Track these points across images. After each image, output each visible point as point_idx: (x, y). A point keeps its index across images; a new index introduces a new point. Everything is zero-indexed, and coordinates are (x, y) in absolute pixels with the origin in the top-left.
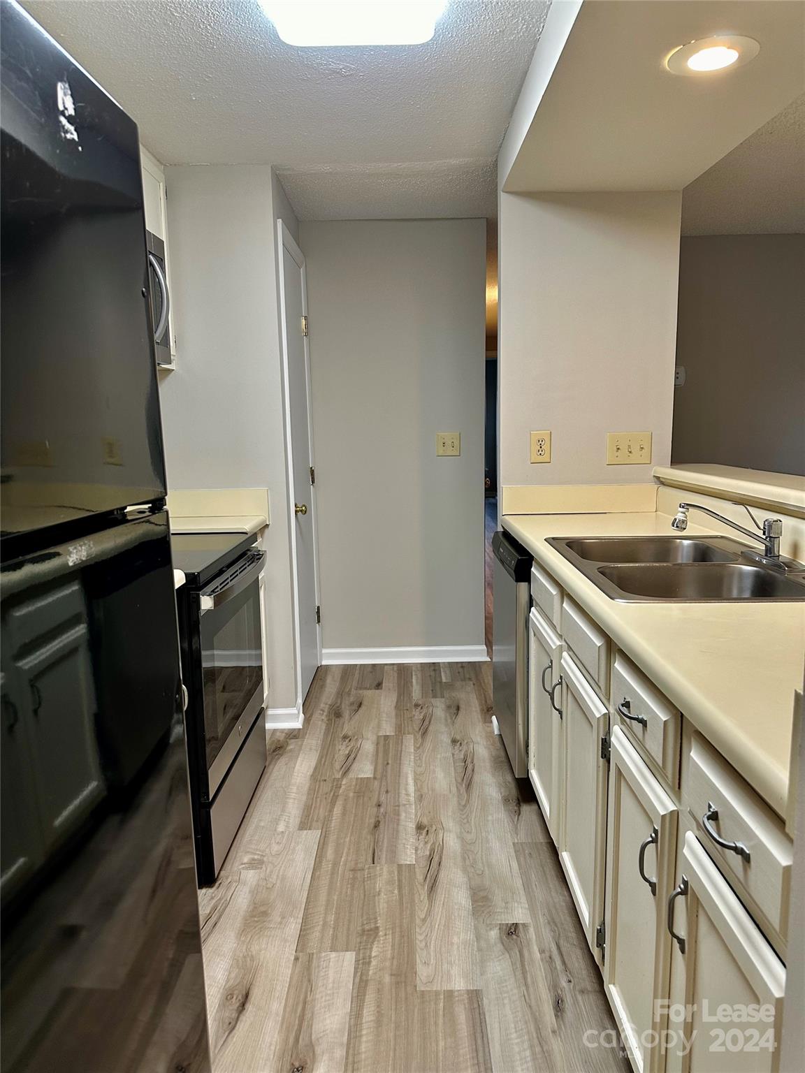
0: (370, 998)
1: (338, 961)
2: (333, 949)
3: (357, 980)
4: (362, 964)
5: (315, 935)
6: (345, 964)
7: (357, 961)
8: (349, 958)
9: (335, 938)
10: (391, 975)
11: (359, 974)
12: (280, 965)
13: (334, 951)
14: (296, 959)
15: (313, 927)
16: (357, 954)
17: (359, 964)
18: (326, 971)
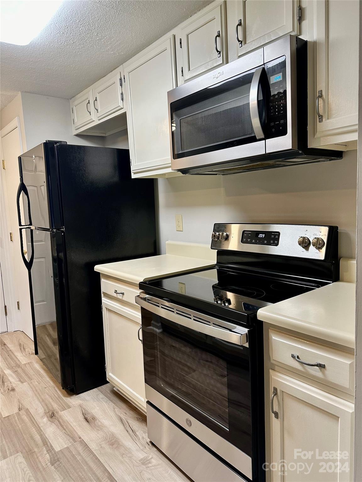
0: (40, 442)
1: (62, 445)
2: (68, 448)
3: (48, 444)
4: (50, 449)
5: (80, 449)
6: (58, 446)
7: (53, 449)
8: (57, 448)
9: (70, 452)
10: (35, 452)
11: (49, 445)
12: (85, 433)
13: (66, 448)
14: (80, 438)
15: (84, 451)
16: (55, 451)
17: (52, 448)
18: (64, 440)
